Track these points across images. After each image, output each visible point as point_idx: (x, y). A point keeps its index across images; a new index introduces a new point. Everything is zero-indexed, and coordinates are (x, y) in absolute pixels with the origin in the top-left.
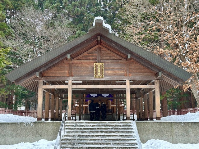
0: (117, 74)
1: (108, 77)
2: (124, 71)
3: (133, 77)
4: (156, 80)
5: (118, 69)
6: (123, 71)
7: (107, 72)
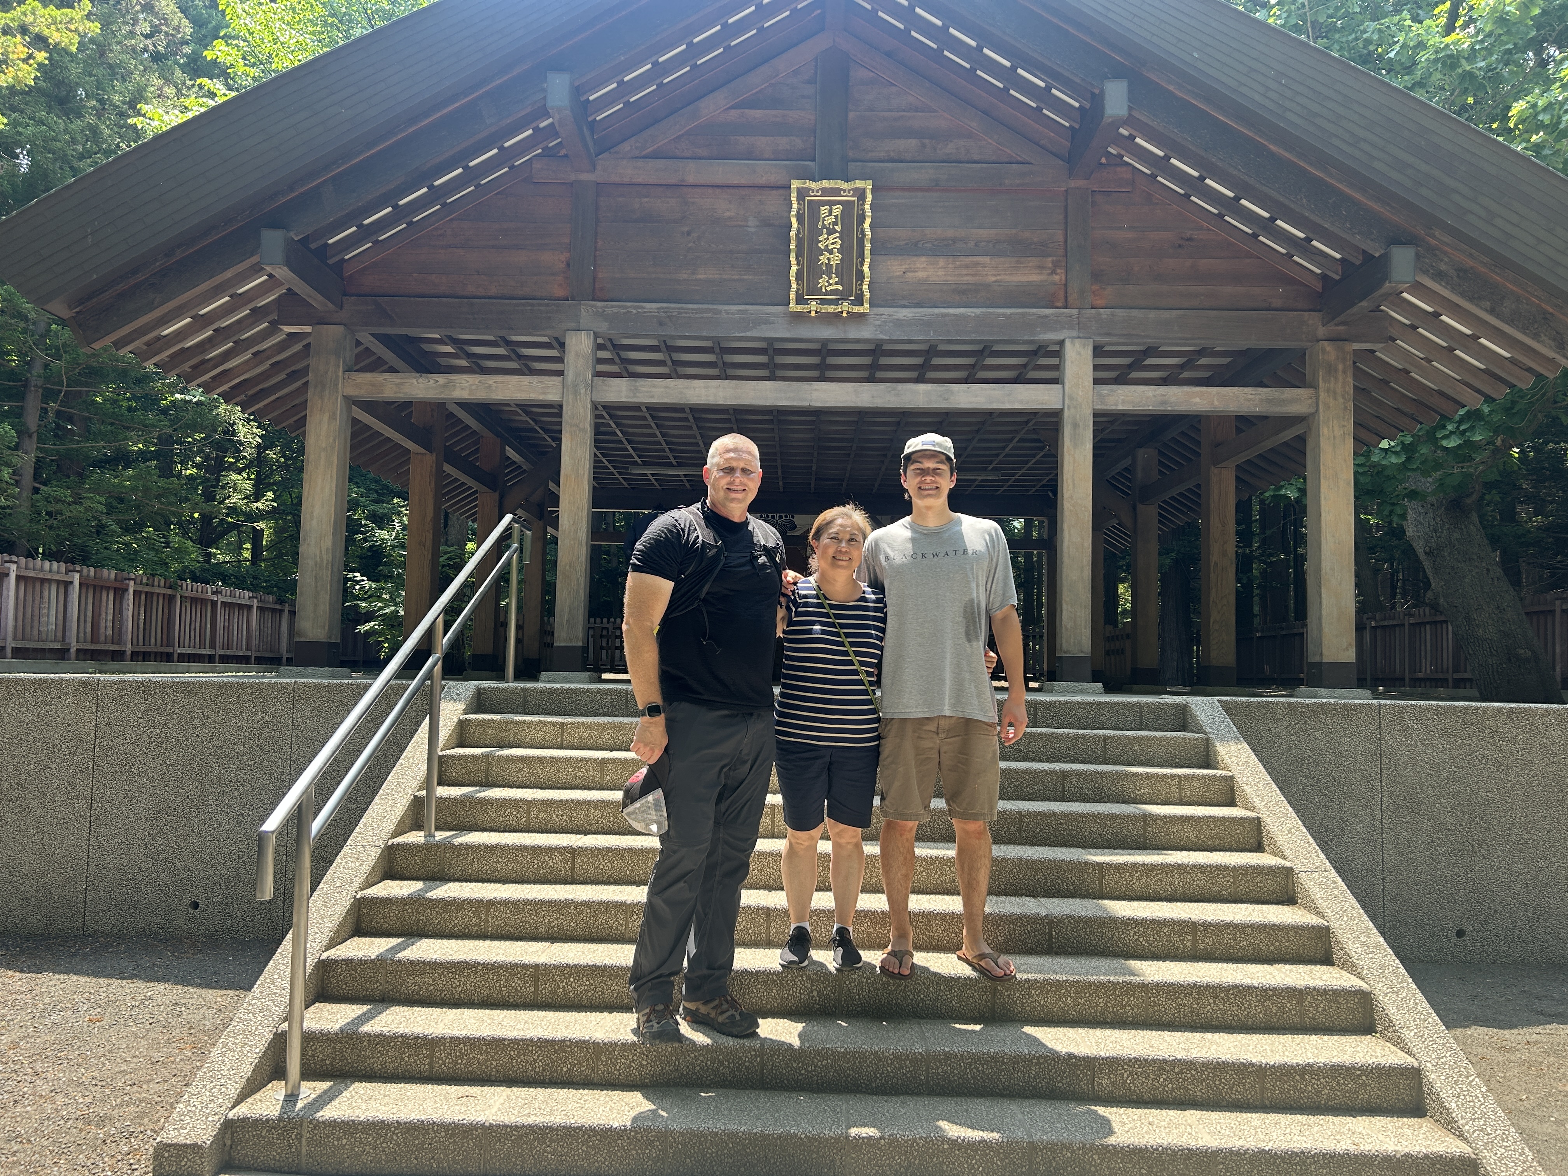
0: (987, 286)
1: (905, 313)
2: (1049, 262)
3: (1120, 313)
4: (1328, 346)
5: (995, 249)
6: (1033, 261)
7: (895, 267)
